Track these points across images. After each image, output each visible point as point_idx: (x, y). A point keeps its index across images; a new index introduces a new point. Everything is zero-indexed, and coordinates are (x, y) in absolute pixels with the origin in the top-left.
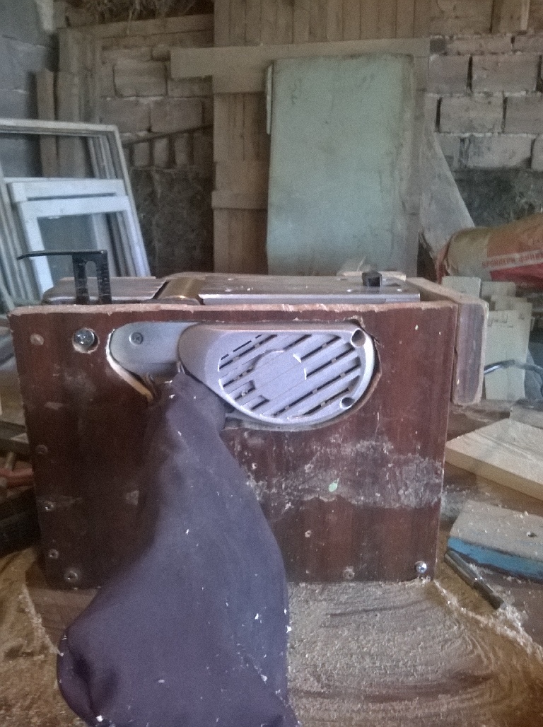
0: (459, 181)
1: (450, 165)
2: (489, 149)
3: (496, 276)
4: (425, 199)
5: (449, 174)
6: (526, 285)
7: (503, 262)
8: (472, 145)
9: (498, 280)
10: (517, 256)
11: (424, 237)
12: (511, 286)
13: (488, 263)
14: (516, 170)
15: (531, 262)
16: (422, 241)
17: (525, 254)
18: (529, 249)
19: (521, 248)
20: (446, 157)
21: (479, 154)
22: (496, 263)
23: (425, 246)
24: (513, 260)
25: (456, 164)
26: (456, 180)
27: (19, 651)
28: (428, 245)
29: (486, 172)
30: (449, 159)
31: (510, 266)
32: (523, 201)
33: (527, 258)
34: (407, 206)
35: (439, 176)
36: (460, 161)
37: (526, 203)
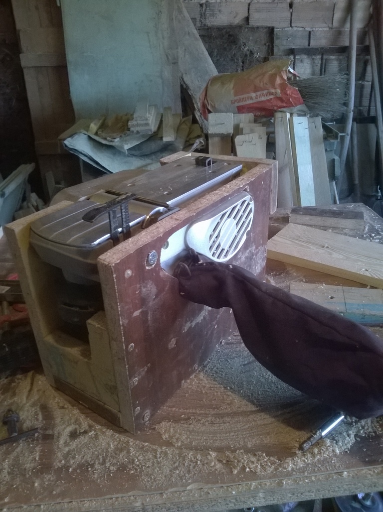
0: (202, 36)
1: (195, 25)
2: (220, 11)
3: (240, 110)
4: (181, 52)
5: (195, 32)
6: (259, 113)
7: (244, 99)
8: (208, 9)
9: (243, 113)
10: (253, 95)
11: (183, 79)
12: (250, 116)
13: (235, 101)
14: (240, 27)
15: (263, 99)
16: (182, 83)
17: (259, 93)
18: (262, 89)
19: (256, 89)
20: (191, 19)
21: (213, 15)
22: (240, 101)
23: (185, 86)
24: (251, 98)
25: (198, 24)
26: (200, 36)
27: (76, 432)
28: (186, 85)
29: (219, 29)
30: (194, 19)
31: (250, 102)
32: (246, 49)
33: (260, 96)
34: (169, 57)
35: (189, 33)
36: (200, 21)
37: (248, 50)
